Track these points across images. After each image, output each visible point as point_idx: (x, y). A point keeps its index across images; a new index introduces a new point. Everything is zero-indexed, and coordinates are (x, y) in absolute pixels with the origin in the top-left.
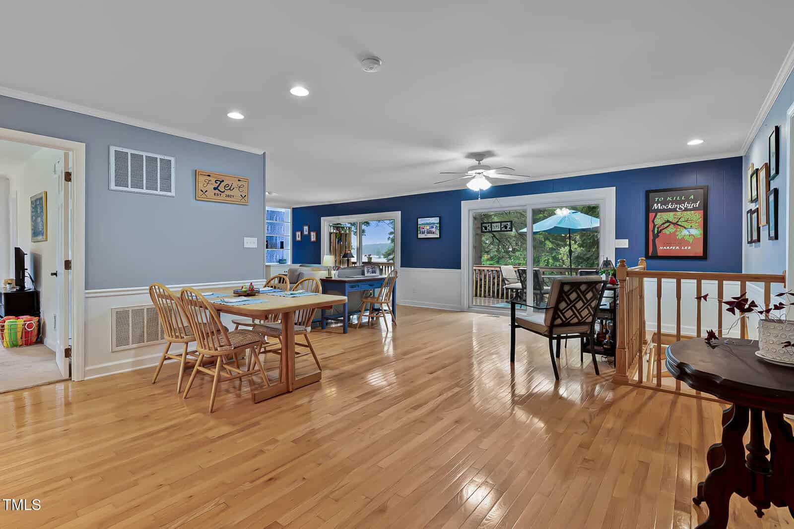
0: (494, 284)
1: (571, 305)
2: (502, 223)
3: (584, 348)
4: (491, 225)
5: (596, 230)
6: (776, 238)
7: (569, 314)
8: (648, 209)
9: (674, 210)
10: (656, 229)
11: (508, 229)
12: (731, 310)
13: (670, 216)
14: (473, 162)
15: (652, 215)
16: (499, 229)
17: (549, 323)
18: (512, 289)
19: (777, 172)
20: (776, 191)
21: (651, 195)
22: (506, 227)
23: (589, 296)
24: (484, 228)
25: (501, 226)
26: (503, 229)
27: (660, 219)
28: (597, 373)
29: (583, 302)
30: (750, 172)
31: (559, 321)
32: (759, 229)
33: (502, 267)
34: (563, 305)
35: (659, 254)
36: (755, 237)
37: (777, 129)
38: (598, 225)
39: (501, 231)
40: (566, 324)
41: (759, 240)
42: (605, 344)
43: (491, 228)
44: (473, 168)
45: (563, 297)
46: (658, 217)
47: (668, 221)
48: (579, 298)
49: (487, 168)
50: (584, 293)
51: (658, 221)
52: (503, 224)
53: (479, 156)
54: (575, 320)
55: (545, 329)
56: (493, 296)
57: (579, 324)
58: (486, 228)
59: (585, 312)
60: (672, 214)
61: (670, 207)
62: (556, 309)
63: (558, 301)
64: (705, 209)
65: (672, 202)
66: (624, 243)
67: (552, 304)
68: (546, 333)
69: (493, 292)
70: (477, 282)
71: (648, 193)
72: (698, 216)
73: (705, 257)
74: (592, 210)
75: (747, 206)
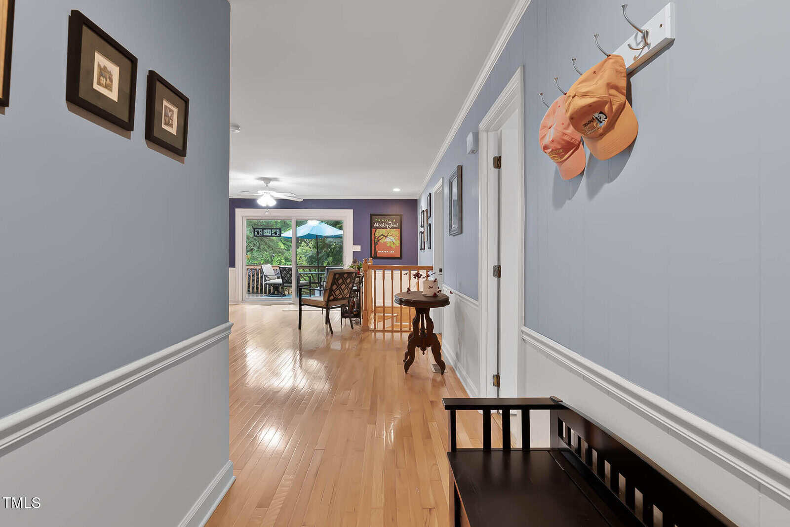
0: (253, 280)
1: (339, 286)
2: (273, 230)
3: (343, 315)
4: (263, 231)
5: (340, 237)
6: (430, 248)
7: (337, 292)
8: (372, 226)
9: (385, 228)
10: (376, 240)
11: (277, 235)
12: (415, 278)
13: (383, 231)
14: (262, 182)
15: (374, 230)
16: (270, 235)
17: (326, 299)
18: (270, 285)
19: (430, 216)
20: (430, 224)
21: (373, 217)
22: (276, 233)
23: (348, 281)
24: (256, 233)
25: (271, 232)
26: (273, 235)
27: (378, 233)
28: (352, 328)
29: (337, 285)
30: (421, 211)
31: (332, 298)
32: (424, 242)
33: (263, 266)
34: (335, 287)
35: (378, 256)
36: (423, 247)
37: (430, 194)
38: (342, 233)
39: (271, 236)
40: (335, 299)
41: (424, 249)
42: (355, 312)
43: (263, 233)
44: (262, 188)
45: (335, 282)
46: (377, 231)
47: (382, 235)
48: (343, 283)
49: (273, 189)
50: (346, 279)
51: (377, 235)
52: (275, 230)
53: (267, 180)
54: (341, 296)
55: (323, 304)
56: (253, 292)
57: (343, 298)
58: (258, 233)
59: (346, 291)
60: (384, 230)
61: (383, 225)
62: (331, 289)
63: (332, 285)
64: (401, 228)
65: (385, 223)
66: (358, 248)
67: (329, 287)
68: (325, 306)
69: (257, 288)
70: (249, 279)
71: (372, 215)
72: (397, 233)
73: (400, 258)
74: (337, 224)
75: (420, 229)
